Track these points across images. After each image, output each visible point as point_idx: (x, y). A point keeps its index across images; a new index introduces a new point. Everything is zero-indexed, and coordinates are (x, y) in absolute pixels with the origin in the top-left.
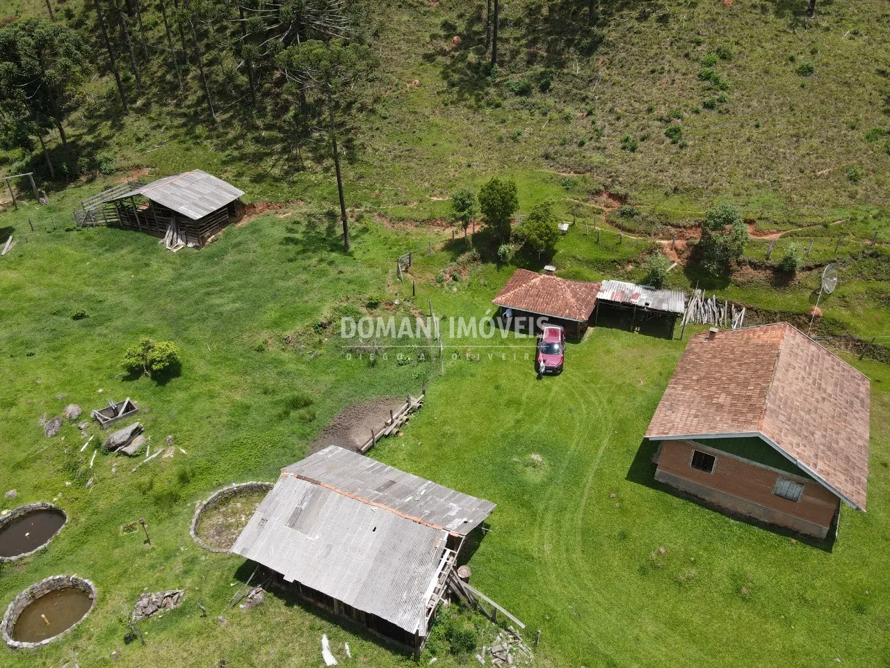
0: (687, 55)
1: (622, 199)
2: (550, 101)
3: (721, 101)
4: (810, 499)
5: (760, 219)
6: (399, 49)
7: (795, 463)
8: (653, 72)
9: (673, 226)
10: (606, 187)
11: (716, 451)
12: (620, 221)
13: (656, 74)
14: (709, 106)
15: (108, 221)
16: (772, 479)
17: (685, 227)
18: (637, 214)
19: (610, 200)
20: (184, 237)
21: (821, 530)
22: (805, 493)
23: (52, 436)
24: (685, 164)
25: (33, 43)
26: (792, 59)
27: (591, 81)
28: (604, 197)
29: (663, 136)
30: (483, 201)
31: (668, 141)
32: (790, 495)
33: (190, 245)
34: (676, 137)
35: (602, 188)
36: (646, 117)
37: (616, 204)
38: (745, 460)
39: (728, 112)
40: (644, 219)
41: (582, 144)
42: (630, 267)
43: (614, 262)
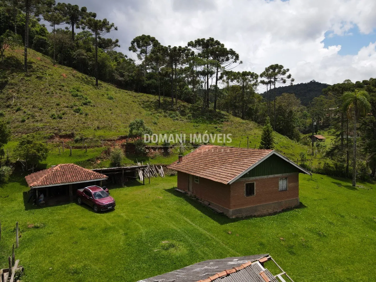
0: (60, 89)
1: (71, 136)
3: (89, 102)
9: (108, 140)
10: (56, 134)
12: (78, 145)
13: (50, 94)
14: (85, 104)
17: (113, 140)
18: (86, 139)
19: (62, 140)
24: (93, 120)
28: (57, 139)
29: (74, 112)
34: (80, 112)
35: (54, 135)
36: (57, 107)
37: (67, 140)
39: (95, 106)
40: (91, 139)
41: (23, 121)
42: (99, 162)
43: (89, 160)
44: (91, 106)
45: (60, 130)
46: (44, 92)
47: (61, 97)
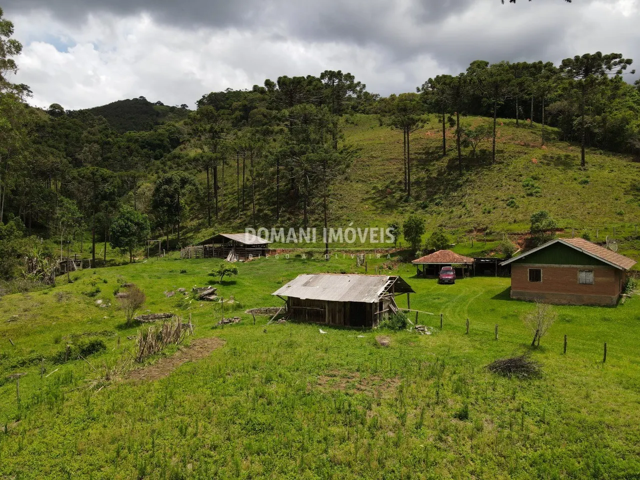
0: (515, 180)
1: (485, 230)
2: (442, 209)
3: (537, 192)
4: (600, 279)
5: (566, 228)
6: (357, 196)
7: (581, 251)
8: (497, 186)
10: (475, 228)
11: (540, 265)
12: (484, 238)
13: (499, 187)
14: (531, 195)
15: (197, 255)
16: (574, 273)
17: (522, 234)
18: (494, 232)
19: (478, 233)
20: (238, 257)
21: (612, 299)
22: (595, 276)
23: (170, 297)
24: (519, 213)
25: (180, 179)
26: (575, 179)
27: (463, 196)
28: (475, 233)
29: (506, 206)
30: (404, 226)
31: (508, 207)
32: (588, 281)
33: (240, 260)
34: (513, 205)
35: (474, 229)
36: (495, 201)
37: (482, 234)
38: (557, 266)
39: (541, 196)
40: (498, 234)
41: (461, 217)
42: (493, 254)
43: (482, 252)
44: (537, 196)
45: (478, 224)
46: (495, 185)
47: (509, 189)
